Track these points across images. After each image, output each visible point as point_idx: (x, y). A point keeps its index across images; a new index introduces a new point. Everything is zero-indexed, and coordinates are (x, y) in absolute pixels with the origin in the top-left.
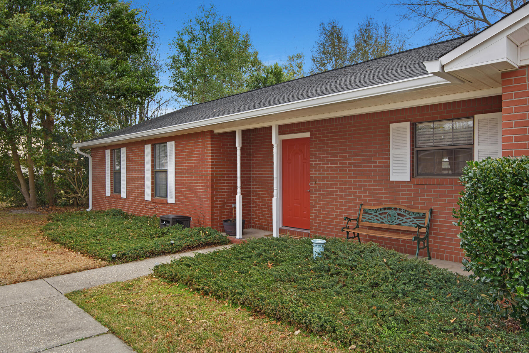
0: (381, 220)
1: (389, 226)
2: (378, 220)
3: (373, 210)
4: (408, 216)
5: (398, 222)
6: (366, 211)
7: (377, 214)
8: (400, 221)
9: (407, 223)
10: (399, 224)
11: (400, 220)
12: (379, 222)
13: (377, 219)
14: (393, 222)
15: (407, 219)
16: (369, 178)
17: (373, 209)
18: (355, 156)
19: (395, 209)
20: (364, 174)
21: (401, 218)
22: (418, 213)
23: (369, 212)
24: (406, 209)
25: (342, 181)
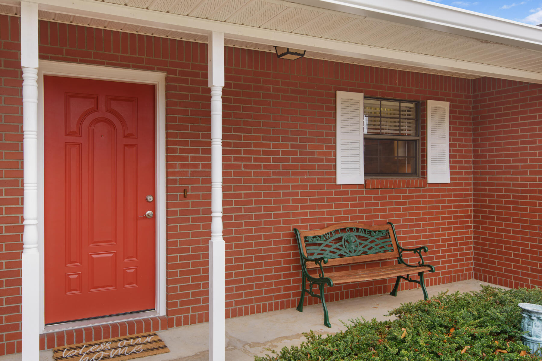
0: (339, 252)
1: (354, 260)
2: (334, 253)
3: (320, 237)
4: (371, 239)
5: (363, 250)
6: (310, 241)
7: (327, 243)
8: (363, 247)
9: (373, 249)
10: (364, 253)
11: (363, 245)
12: (336, 255)
13: (331, 252)
14: (355, 251)
15: (371, 242)
16: (302, 180)
17: (319, 235)
18: (278, 139)
19: (351, 229)
20: (294, 174)
21: (365, 243)
22: (381, 232)
23: (315, 241)
24: (365, 228)
25: (250, 188)
